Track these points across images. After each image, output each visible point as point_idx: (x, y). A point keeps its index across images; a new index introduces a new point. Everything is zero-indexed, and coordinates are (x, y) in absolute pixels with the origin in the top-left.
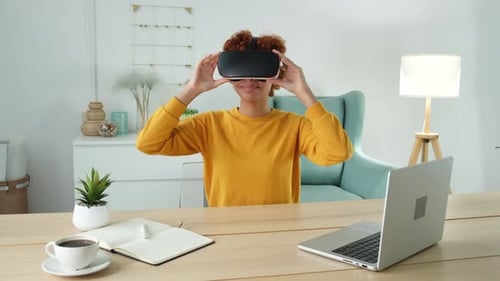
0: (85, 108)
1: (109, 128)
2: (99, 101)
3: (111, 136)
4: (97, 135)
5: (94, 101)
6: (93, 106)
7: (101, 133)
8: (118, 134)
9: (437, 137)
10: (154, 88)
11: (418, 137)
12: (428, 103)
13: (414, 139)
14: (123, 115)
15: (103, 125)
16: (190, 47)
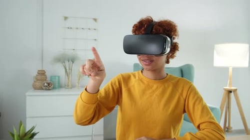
0: (35, 74)
1: (49, 85)
2: (44, 69)
3: (49, 90)
4: (41, 89)
5: (41, 69)
6: (40, 72)
7: (44, 88)
8: (54, 88)
9: (236, 90)
10: (75, 62)
11: (225, 90)
12: (230, 70)
13: (224, 91)
14: (57, 78)
15: (45, 83)
16: (95, 40)
